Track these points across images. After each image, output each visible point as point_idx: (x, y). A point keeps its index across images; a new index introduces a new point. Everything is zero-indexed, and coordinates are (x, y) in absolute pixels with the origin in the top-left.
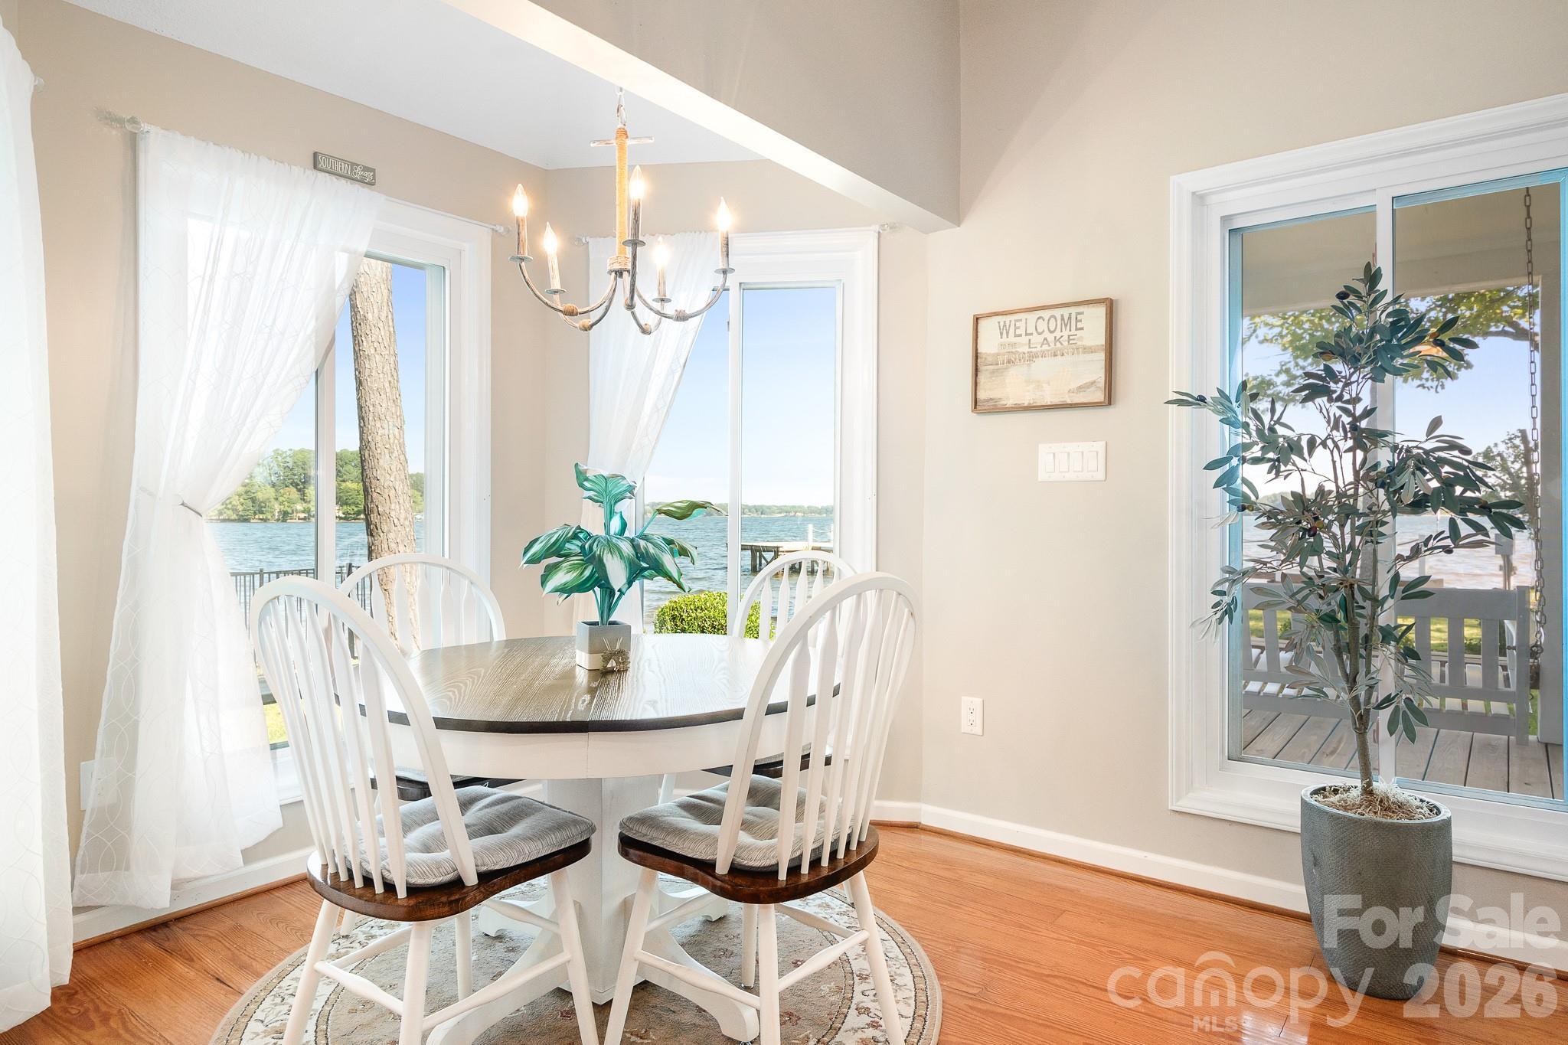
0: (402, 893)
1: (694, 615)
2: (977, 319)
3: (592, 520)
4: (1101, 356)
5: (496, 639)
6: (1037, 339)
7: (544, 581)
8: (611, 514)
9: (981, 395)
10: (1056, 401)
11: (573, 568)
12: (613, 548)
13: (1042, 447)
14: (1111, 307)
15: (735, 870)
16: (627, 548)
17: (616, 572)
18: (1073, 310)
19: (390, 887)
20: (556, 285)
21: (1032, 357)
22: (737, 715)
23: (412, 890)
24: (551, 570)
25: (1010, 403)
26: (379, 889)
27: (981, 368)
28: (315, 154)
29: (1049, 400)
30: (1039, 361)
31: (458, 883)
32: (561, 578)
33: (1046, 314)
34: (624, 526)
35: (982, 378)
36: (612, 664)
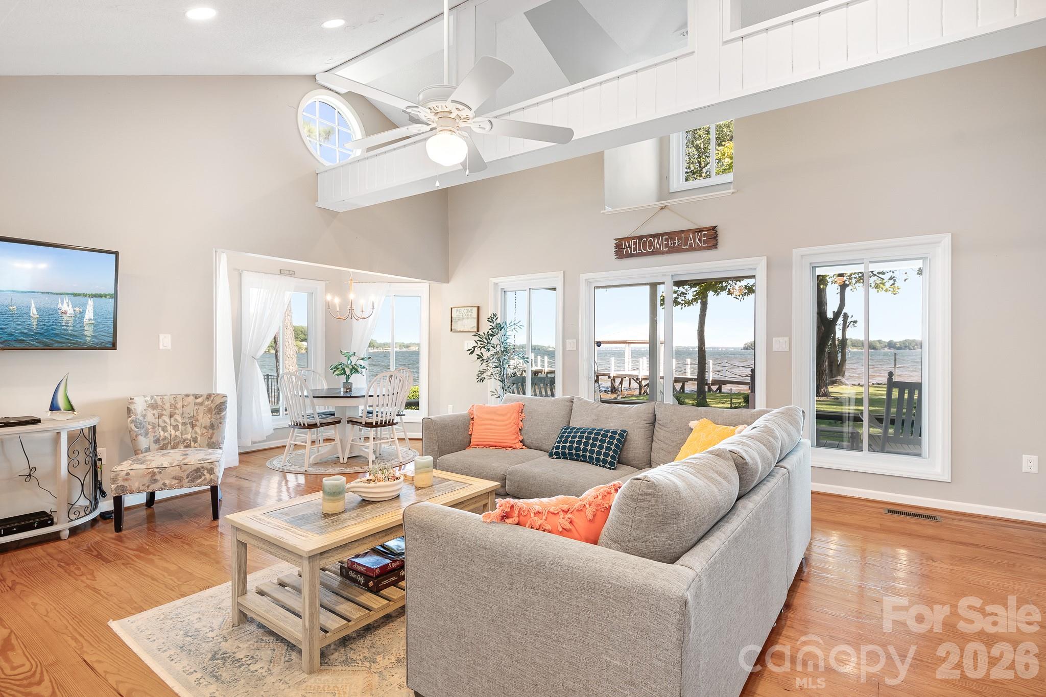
0: (306, 425)
1: (412, 394)
2: (452, 308)
3: (344, 361)
4: (476, 320)
5: (325, 388)
6: (464, 315)
7: (333, 373)
8: (349, 359)
9: (453, 328)
10: (468, 330)
11: (340, 370)
12: (347, 366)
13: (465, 342)
14: (478, 308)
15: (366, 423)
16: (350, 367)
17: (348, 372)
18: (471, 308)
19: (304, 425)
20: (338, 310)
21: (463, 319)
22: (364, 396)
23: (308, 425)
24: (335, 371)
25: (458, 330)
26: (302, 425)
27: (453, 321)
28: (280, 270)
29: (466, 330)
30: (464, 320)
31: (316, 424)
32: (337, 373)
33: (466, 308)
34: (351, 362)
35: (453, 323)
36: (348, 390)
